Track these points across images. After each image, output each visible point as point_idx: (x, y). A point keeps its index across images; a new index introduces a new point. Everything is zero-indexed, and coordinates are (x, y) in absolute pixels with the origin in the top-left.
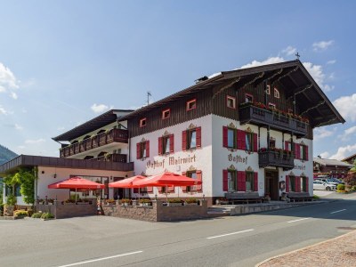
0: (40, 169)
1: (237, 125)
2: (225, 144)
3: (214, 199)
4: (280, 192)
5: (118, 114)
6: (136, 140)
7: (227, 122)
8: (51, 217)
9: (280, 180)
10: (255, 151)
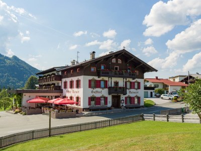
0: (24, 94)
1: (96, 78)
2: (90, 87)
3: (84, 109)
4: (121, 104)
5: (56, 69)
6: (64, 80)
7: (91, 78)
8: (25, 114)
9: (121, 99)
10: (107, 87)
